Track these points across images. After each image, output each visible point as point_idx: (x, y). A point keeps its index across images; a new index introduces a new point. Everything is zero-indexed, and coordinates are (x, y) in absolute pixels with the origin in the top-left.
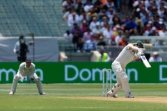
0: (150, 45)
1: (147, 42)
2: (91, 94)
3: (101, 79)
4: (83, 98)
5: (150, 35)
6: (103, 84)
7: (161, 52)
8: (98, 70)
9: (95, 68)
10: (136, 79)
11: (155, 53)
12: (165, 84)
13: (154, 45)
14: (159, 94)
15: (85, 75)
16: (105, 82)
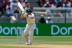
0: (46, 13)
1: (44, 11)
2: (10, 42)
3: (16, 34)
4: (6, 45)
5: (46, 7)
6: (18, 37)
7: (52, 17)
8: (14, 28)
9: (12, 27)
10: (37, 33)
11: (49, 18)
12: (55, 36)
13: (48, 13)
14: (51, 42)
15: (6, 31)
16: (19, 35)
